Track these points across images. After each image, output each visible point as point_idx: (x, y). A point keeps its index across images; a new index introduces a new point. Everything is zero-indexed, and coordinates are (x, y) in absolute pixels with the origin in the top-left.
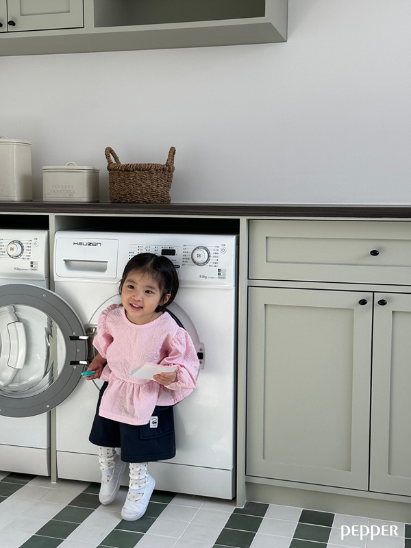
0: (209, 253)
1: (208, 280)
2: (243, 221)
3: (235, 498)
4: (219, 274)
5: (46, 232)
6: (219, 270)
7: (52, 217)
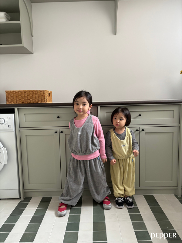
0: (4, 120)
1: (5, 129)
2: (16, 109)
3: (20, 198)
6: (8, 125)
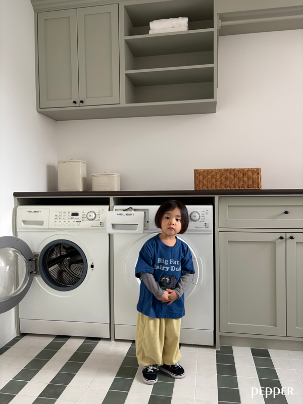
0: (199, 215)
1: (199, 229)
2: (217, 198)
3: (215, 345)
4: (205, 226)
5: (108, 206)
6: (205, 224)
7: (112, 199)
